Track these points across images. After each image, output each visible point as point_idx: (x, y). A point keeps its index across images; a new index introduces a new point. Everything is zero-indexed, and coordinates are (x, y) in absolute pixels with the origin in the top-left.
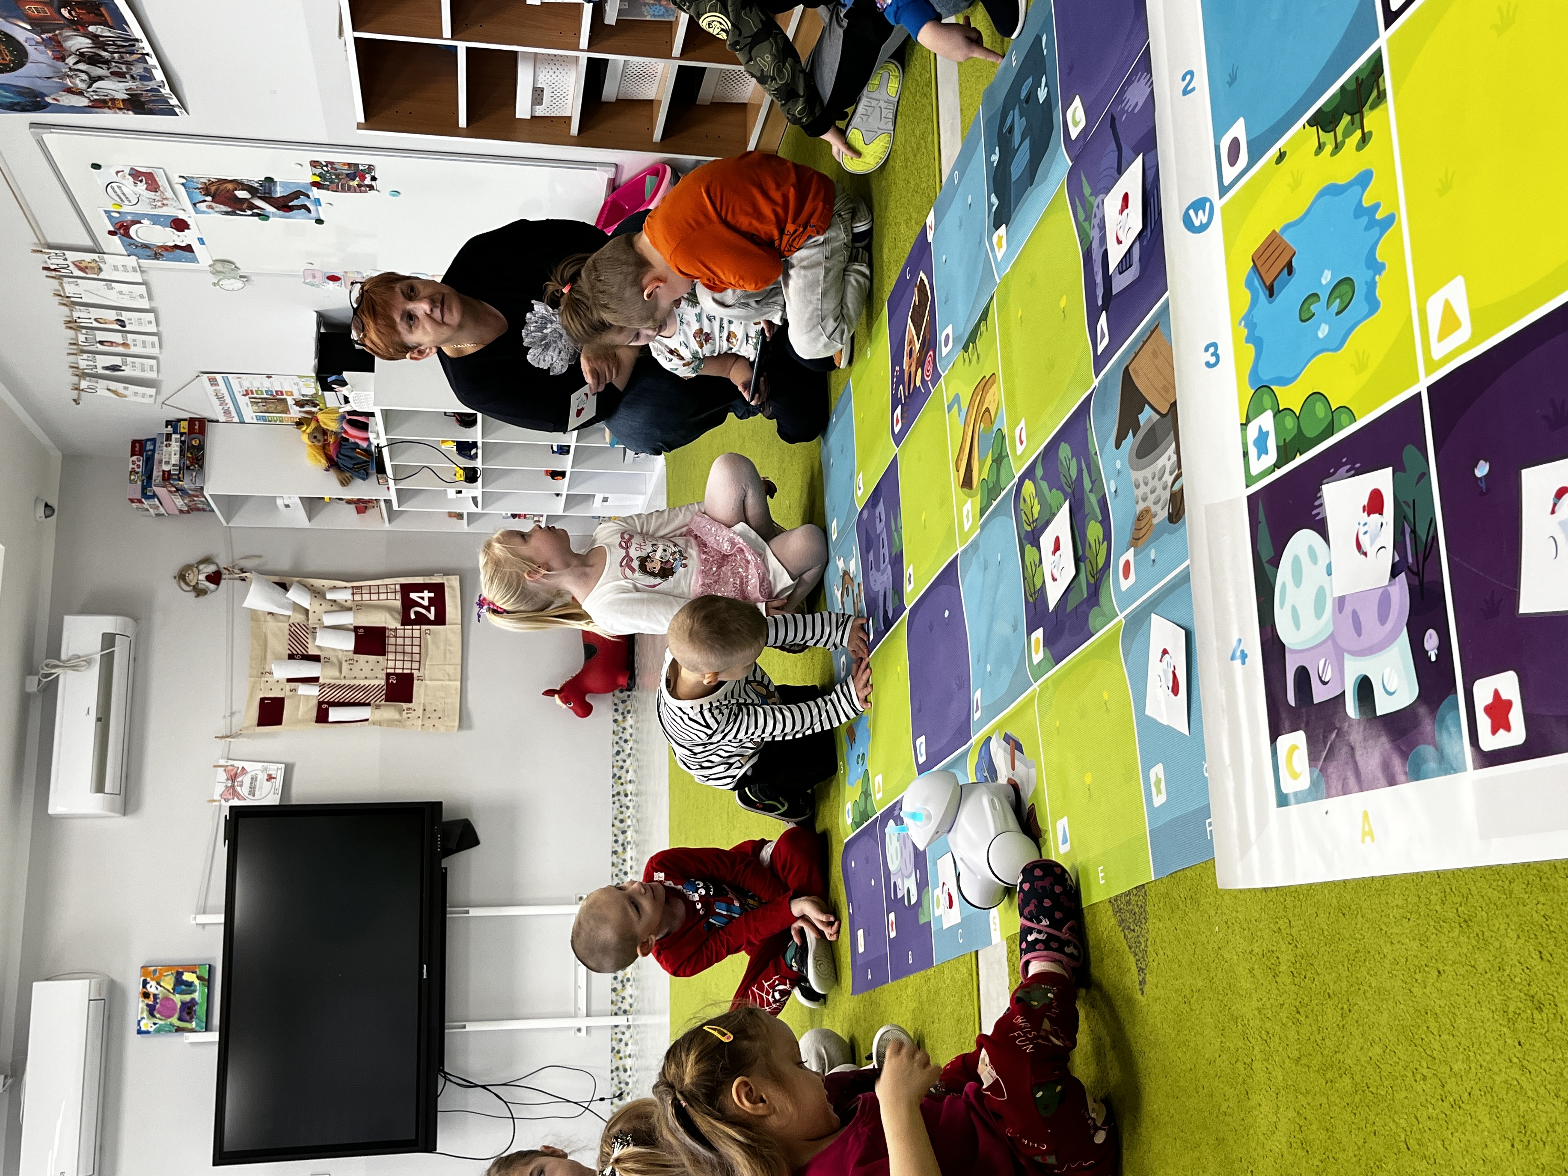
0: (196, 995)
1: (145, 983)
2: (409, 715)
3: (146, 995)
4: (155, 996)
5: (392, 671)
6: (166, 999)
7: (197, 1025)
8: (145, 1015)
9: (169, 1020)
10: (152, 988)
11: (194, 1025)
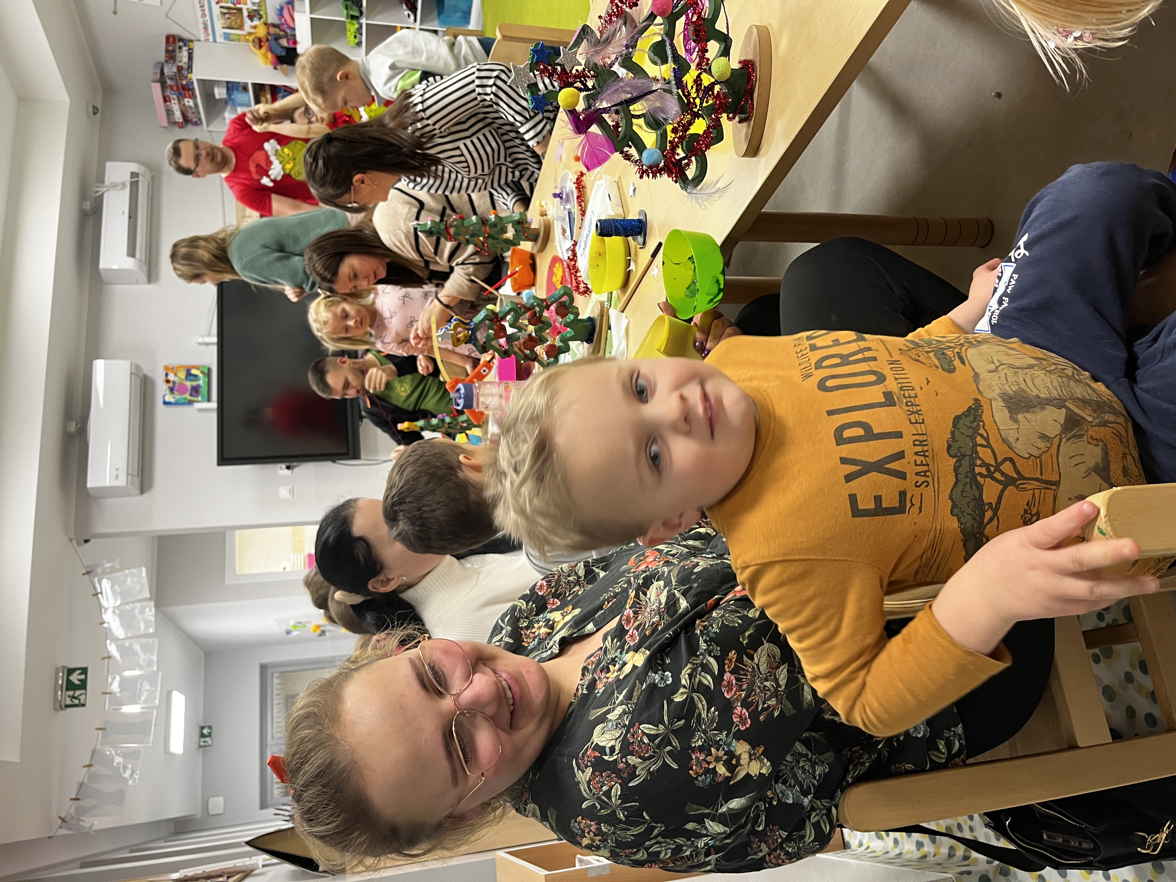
0: (201, 382)
1: (167, 375)
3: (168, 381)
4: (174, 382)
6: (181, 384)
7: (202, 398)
8: (168, 392)
9: (184, 396)
10: (171, 377)
11: (200, 398)
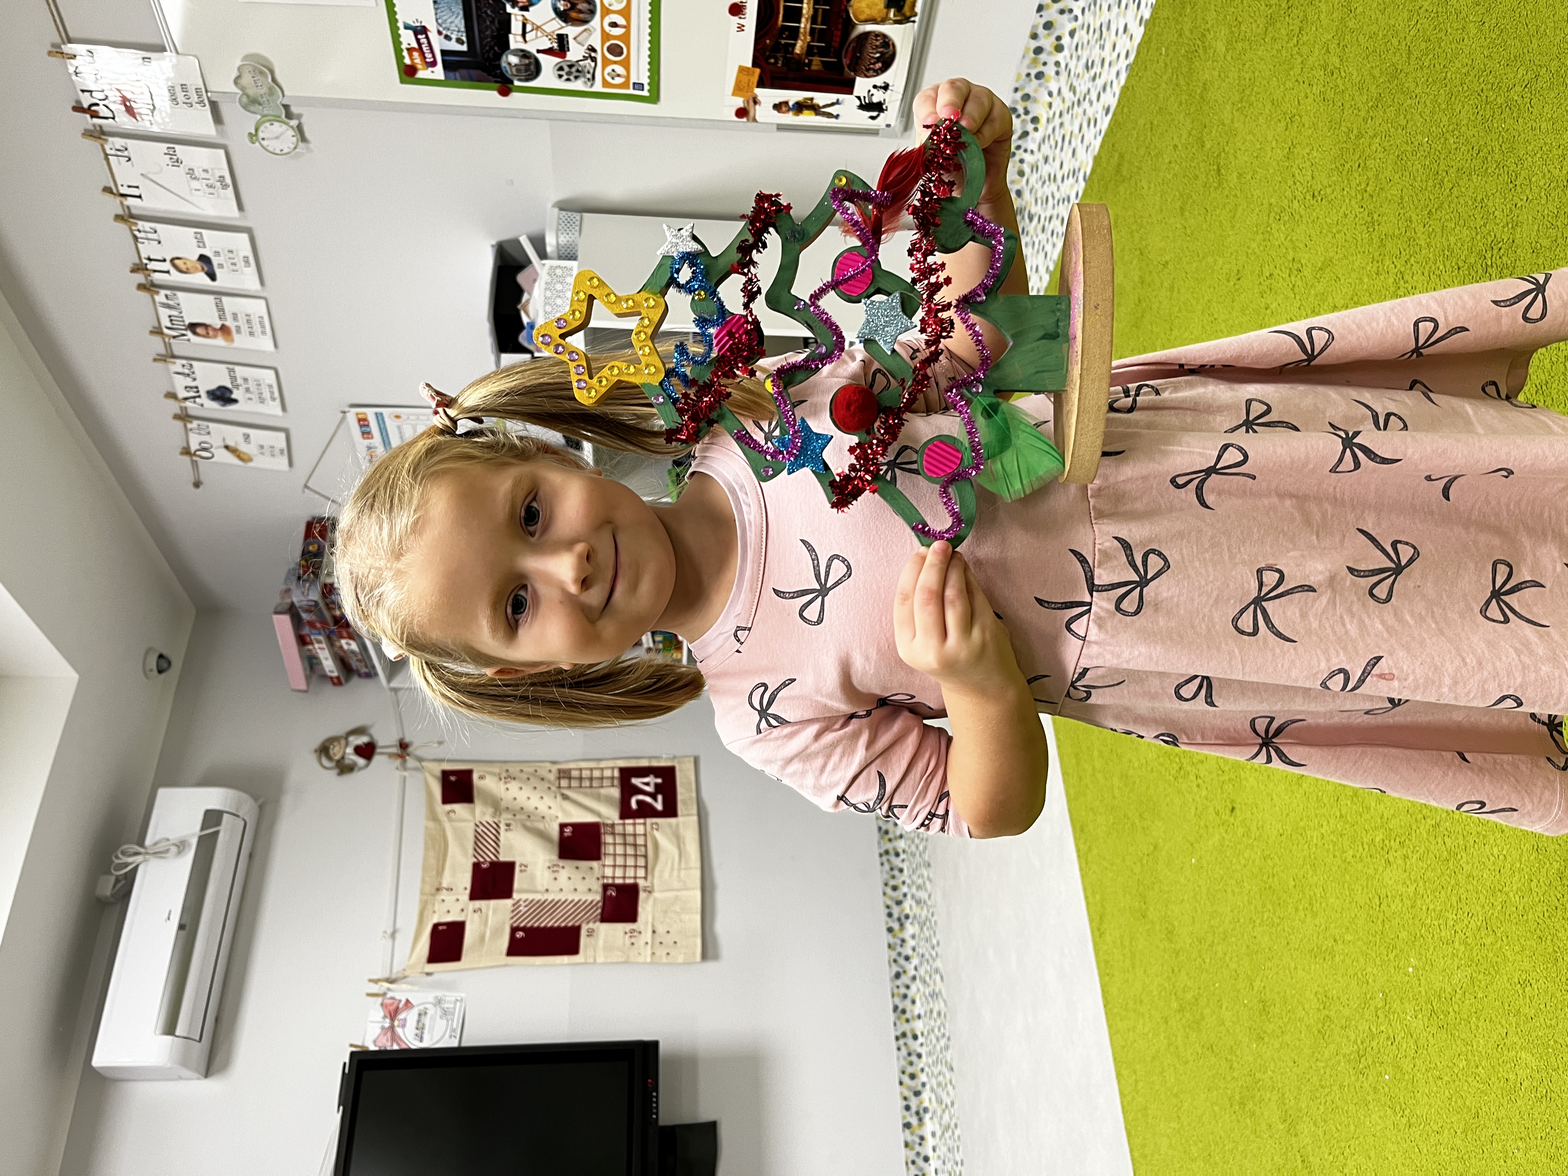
2: (633, 940)
5: (610, 881)
